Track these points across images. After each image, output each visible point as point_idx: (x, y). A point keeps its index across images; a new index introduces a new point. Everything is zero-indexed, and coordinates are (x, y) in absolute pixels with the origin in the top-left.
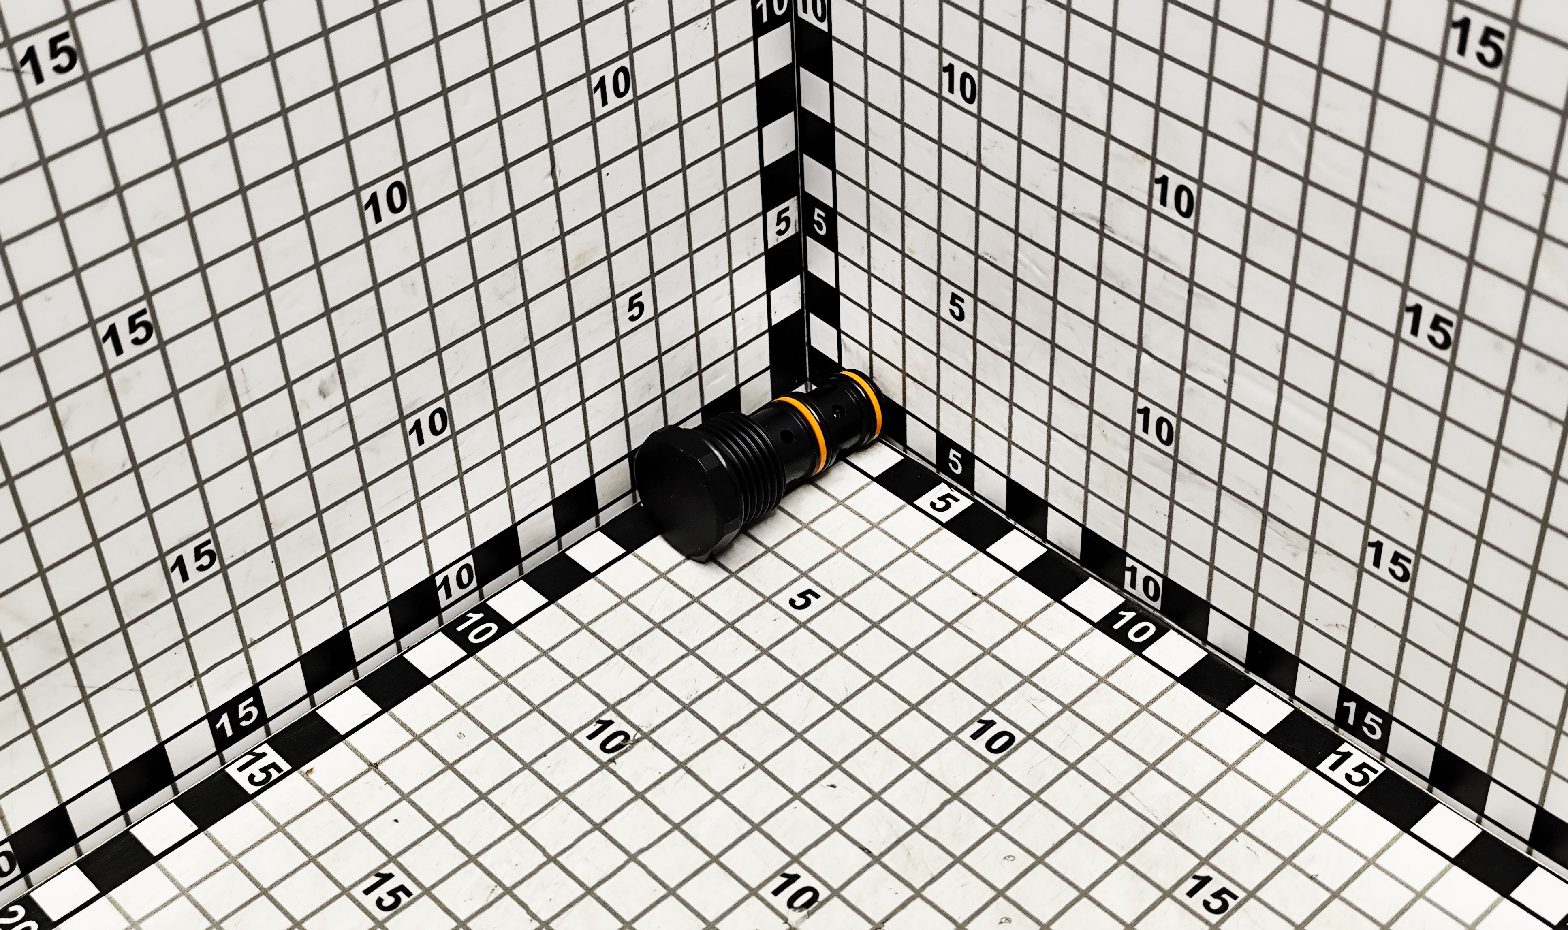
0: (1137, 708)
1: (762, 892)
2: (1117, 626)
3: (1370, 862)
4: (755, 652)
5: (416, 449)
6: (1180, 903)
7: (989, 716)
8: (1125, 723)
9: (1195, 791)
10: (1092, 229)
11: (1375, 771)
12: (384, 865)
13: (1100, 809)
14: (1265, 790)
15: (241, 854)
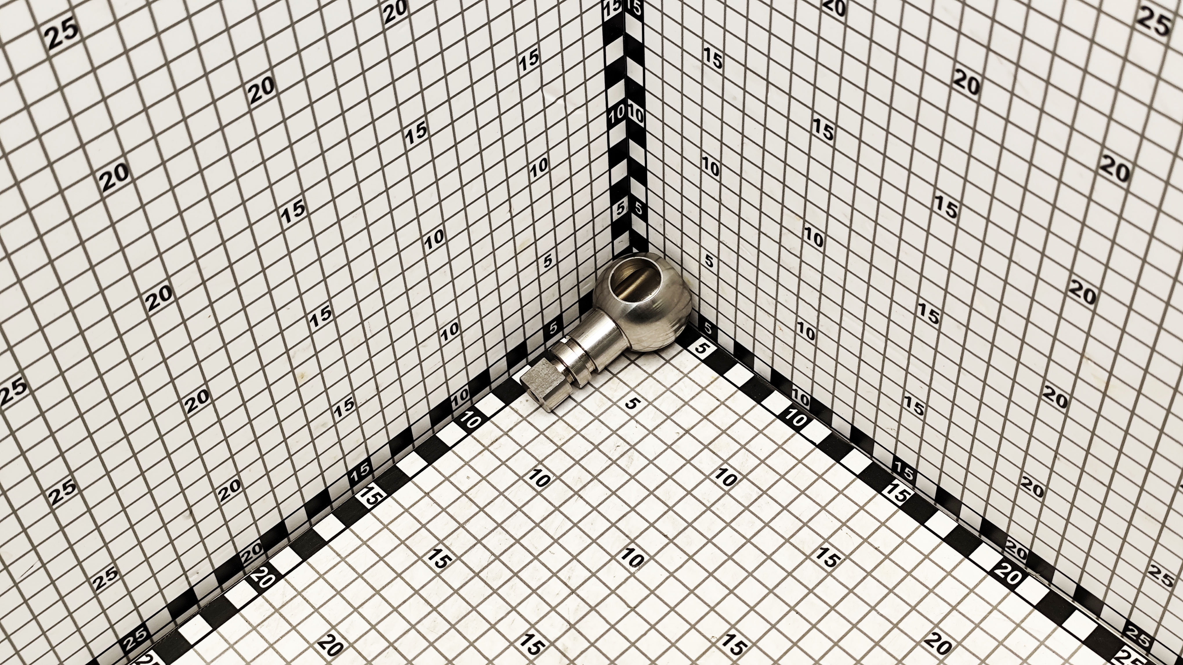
0: (796, 462)
1: (617, 558)
2: (788, 417)
3: (905, 540)
4: (609, 432)
5: (443, 342)
6: (814, 562)
7: (725, 466)
8: (791, 470)
9: (823, 505)
10: (776, 242)
11: (910, 494)
12: (437, 545)
13: (778, 514)
14: (856, 504)
15: (368, 539)
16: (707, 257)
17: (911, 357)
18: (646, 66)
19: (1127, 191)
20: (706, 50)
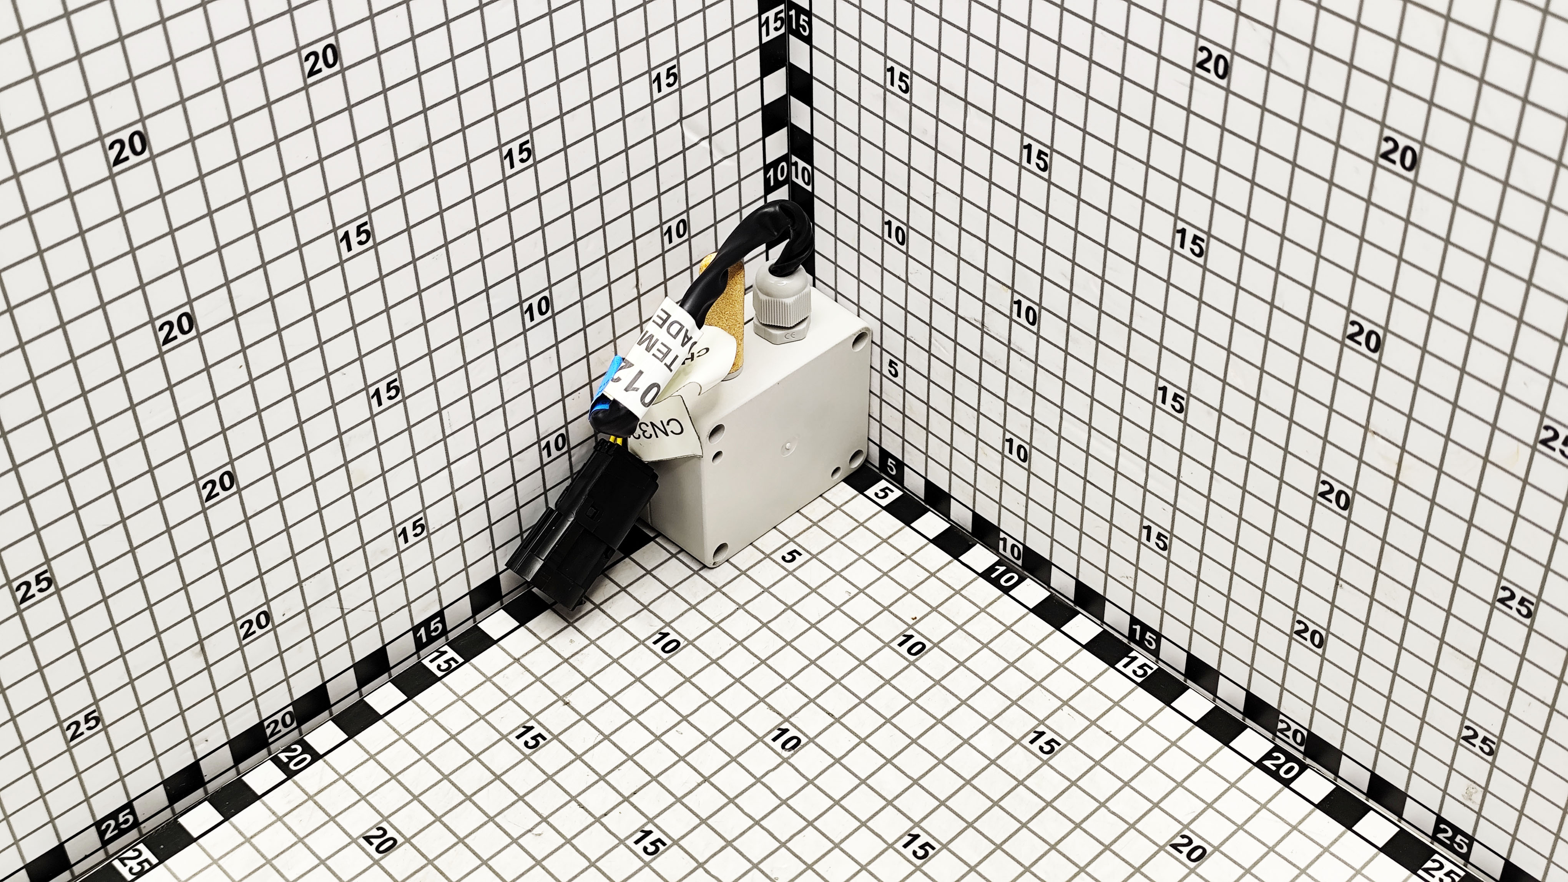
0: (1004, 628)
1: (765, 739)
2: (993, 576)
3: (1144, 724)
5: (546, 460)
6: (1025, 746)
7: (910, 632)
8: (996, 637)
9: (1038, 679)
10: (977, 327)
11: (1151, 669)
12: (528, 721)
13: (979, 690)
14: (1082, 679)
15: (437, 714)
16: (891, 362)
17: (1151, 466)
18: (815, 105)
19: (1415, 183)
20: (889, 70)
